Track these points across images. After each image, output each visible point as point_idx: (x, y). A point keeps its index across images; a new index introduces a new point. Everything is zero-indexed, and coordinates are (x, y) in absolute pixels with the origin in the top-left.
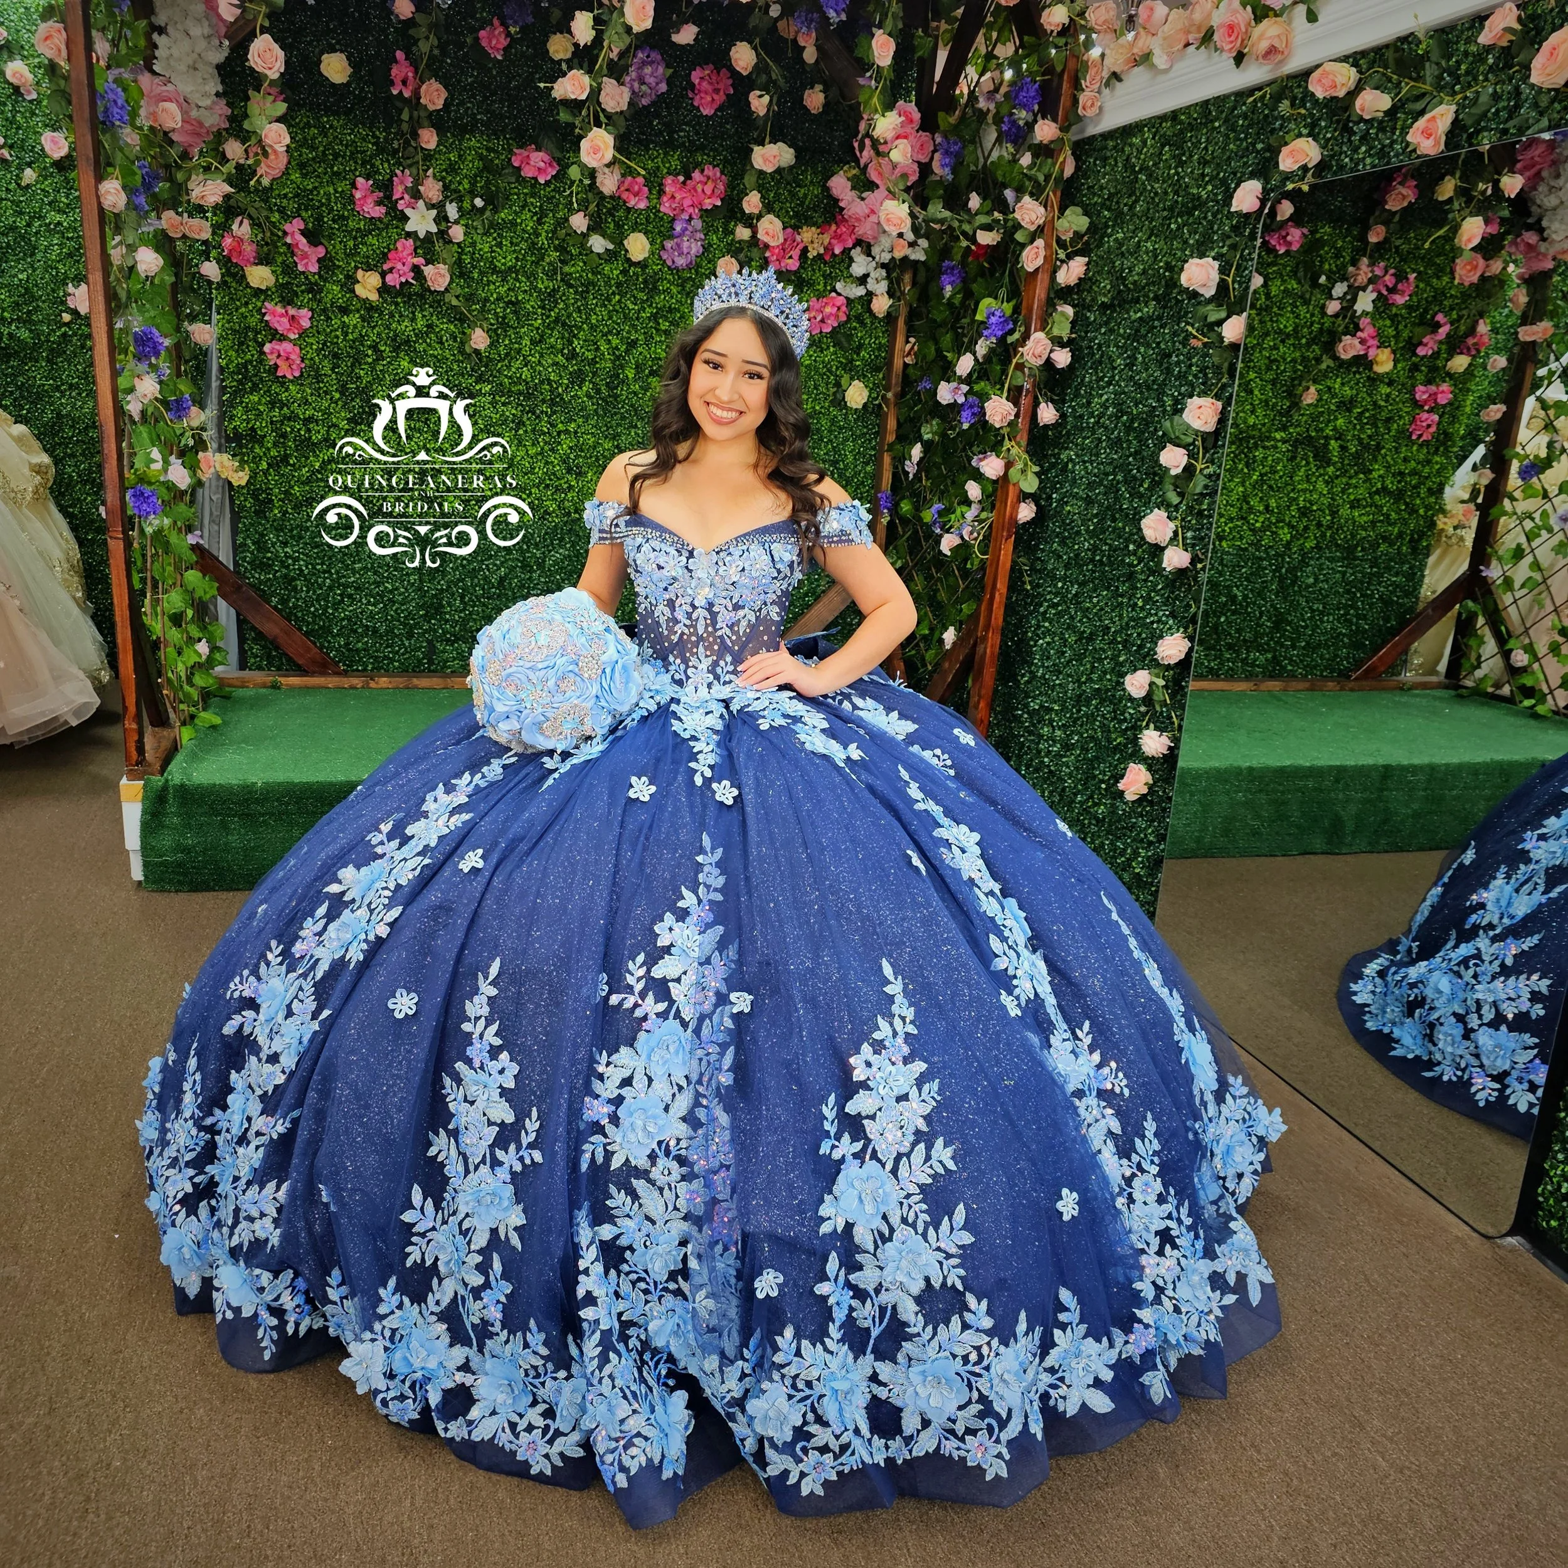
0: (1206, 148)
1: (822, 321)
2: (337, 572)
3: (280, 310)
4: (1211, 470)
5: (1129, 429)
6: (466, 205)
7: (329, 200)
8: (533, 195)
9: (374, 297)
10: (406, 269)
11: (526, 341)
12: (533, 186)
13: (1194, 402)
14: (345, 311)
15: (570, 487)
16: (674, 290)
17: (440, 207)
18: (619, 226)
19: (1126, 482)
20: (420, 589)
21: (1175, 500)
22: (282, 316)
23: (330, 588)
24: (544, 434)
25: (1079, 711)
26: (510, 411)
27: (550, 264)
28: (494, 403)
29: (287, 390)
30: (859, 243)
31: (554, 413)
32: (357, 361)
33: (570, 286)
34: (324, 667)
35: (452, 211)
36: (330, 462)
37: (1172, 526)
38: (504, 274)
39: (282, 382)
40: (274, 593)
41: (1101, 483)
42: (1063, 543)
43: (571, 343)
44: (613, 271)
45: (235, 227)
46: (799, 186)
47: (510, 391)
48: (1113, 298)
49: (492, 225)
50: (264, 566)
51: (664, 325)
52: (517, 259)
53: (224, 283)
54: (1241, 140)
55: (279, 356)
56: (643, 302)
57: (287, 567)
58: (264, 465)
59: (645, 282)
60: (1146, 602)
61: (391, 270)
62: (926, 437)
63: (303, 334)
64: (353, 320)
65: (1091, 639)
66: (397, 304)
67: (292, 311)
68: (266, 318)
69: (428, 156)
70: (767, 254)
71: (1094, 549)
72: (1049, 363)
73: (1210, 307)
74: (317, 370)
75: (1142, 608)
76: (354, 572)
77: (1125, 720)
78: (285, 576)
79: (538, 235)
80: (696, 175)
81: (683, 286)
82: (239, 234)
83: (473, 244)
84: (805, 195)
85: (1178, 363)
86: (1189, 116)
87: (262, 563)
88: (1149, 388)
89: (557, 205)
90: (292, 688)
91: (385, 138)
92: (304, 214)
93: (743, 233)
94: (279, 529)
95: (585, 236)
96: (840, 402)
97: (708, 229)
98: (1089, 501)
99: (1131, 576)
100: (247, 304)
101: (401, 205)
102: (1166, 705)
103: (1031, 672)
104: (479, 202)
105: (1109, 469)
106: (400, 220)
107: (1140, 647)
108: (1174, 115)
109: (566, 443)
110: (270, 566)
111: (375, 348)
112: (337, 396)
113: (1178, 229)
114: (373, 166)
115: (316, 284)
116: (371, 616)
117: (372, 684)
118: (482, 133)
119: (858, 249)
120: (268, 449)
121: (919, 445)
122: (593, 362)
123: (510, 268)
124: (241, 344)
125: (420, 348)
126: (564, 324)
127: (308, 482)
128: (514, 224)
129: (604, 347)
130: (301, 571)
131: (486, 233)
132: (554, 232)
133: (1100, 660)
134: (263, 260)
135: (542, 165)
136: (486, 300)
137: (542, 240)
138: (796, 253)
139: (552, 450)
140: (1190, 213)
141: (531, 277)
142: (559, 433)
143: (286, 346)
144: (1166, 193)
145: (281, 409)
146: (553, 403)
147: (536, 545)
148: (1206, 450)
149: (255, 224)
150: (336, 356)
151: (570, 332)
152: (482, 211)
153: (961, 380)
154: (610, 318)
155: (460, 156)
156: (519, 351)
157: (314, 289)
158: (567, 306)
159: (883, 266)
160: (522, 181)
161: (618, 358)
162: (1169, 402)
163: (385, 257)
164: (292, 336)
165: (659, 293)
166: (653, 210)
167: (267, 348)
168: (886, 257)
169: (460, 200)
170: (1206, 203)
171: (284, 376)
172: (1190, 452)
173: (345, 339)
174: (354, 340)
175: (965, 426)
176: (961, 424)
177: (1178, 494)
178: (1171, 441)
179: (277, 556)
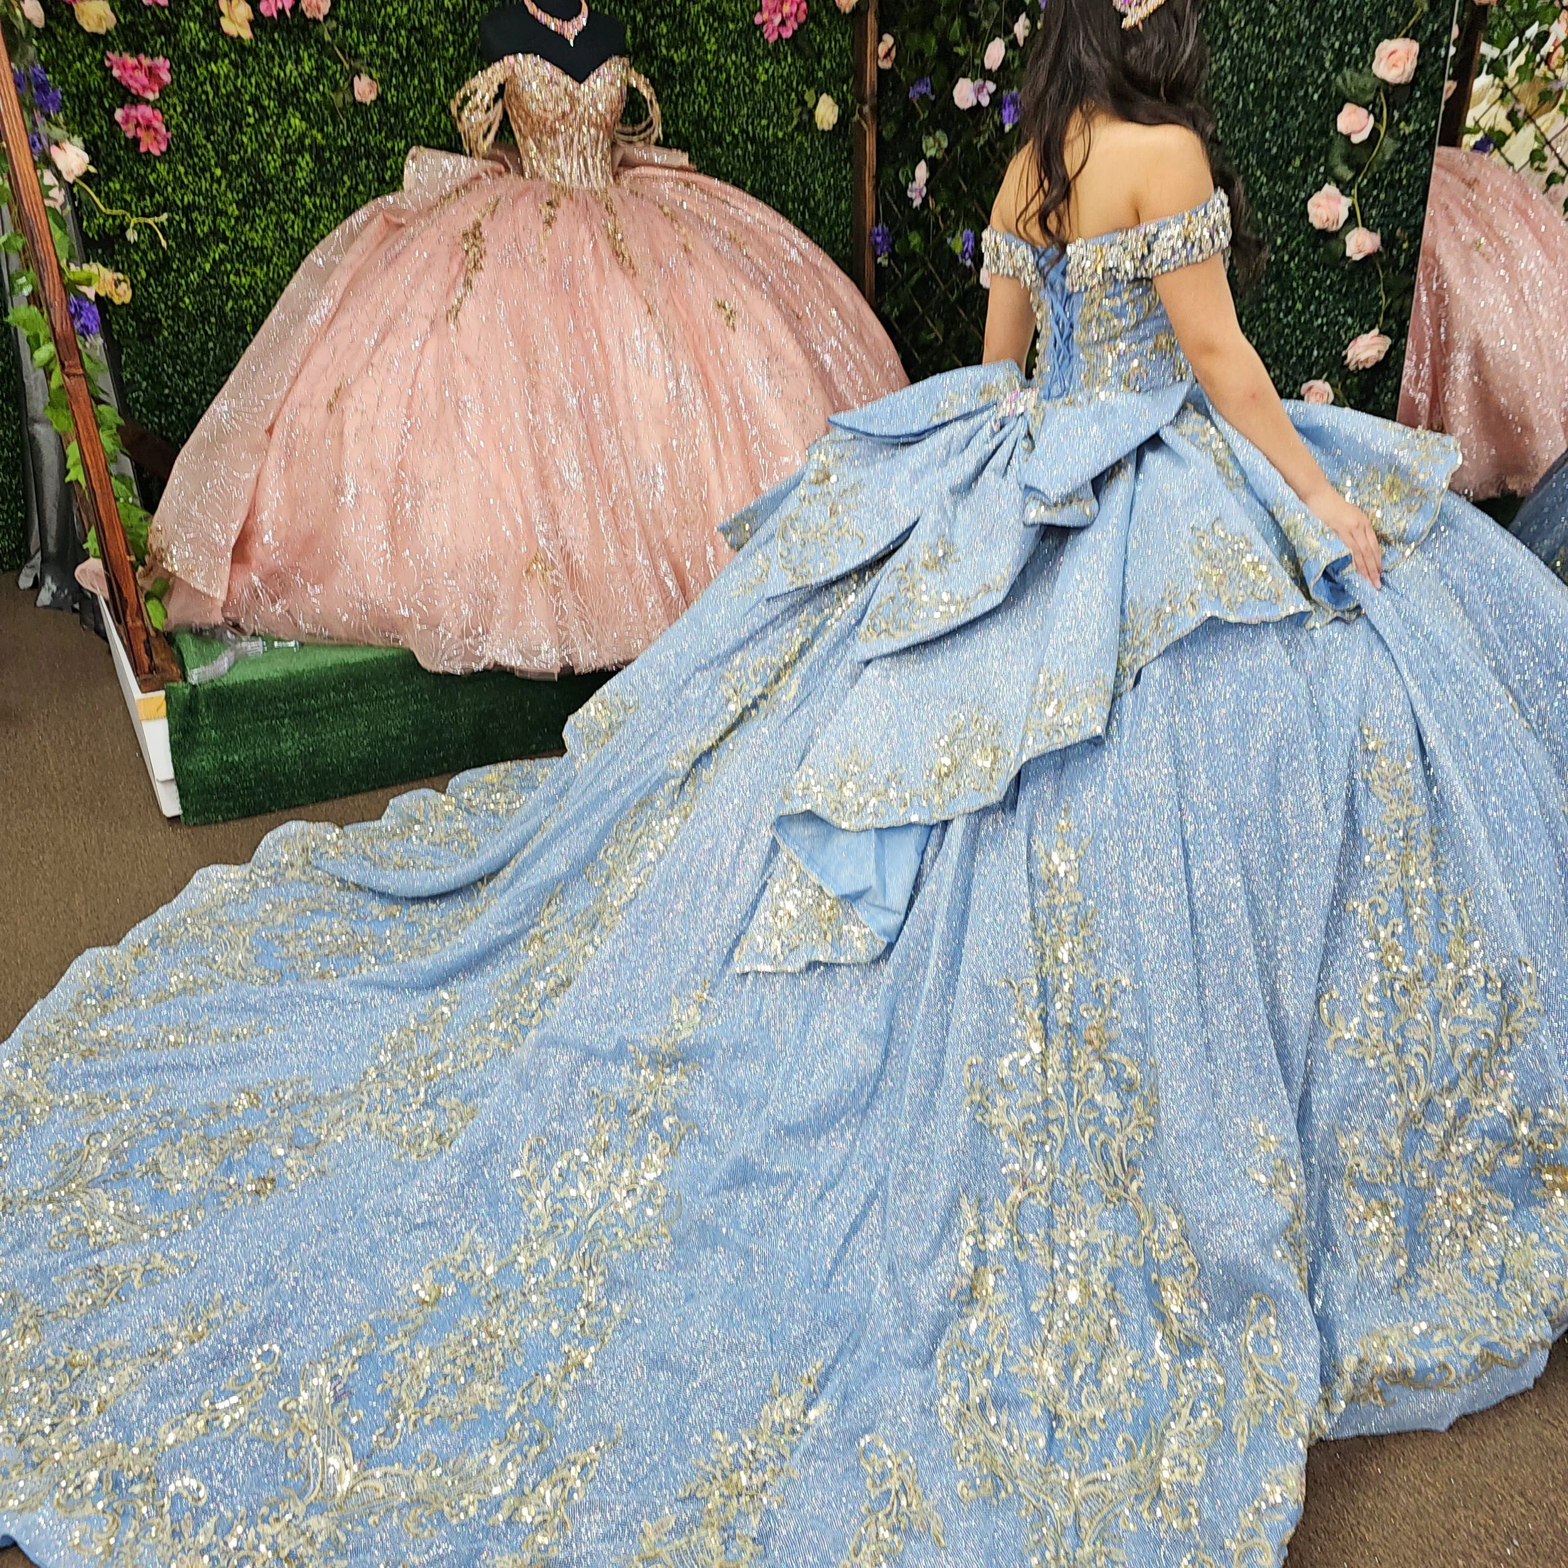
1: (783, 23)
3: (131, 61)
4: (1406, 129)
5: (1260, 102)
9: (247, 34)
13: (1386, 46)
14: (211, 56)
19: (1260, 164)
21: (1349, 175)
22: (134, 68)
29: (154, 170)
32: (237, 125)
36: (221, 261)
37: (1347, 204)
39: (147, 159)
53: (48, 28)
55: (138, 125)
57: (192, 404)
60: (1307, 304)
62: (931, 153)
63: (164, 91)
64: (222, 68)
66: (274, 43)
67: (146, 62)
68: (116, 73)
74: (187, 141)
75: (1303, 312)
87: (159, 403)
88: (1290, 44)
94: (174, 357)
96: (808, 123)
99: (1279, 275)
100: (81, 58)
105: (1232, 152)
107: (1301, 358)
110: (167, 405)
111: (255, 102)
112: (218, 172)
115: (167, 22)
120: (145, 253)
121: (923, 164)
124: (83, 113)
125: (314, 98)
127: (199, 290)
136: (385, 26)
143: (145, 111)
145: (152, 196)
148: (1391, 107)
153: (987, 75)
156: (433, 92)
162: (1329, 56)
164: (151, 96)
167: (119, 115)
171: (148, 152)
172: (1371, 112)
173: (216, 94)
174: (228, 96)
175: (1007, 128)
176: (1002, 126)
177: (1351, 168)
178: (1346, 101)
179: (176, 391)
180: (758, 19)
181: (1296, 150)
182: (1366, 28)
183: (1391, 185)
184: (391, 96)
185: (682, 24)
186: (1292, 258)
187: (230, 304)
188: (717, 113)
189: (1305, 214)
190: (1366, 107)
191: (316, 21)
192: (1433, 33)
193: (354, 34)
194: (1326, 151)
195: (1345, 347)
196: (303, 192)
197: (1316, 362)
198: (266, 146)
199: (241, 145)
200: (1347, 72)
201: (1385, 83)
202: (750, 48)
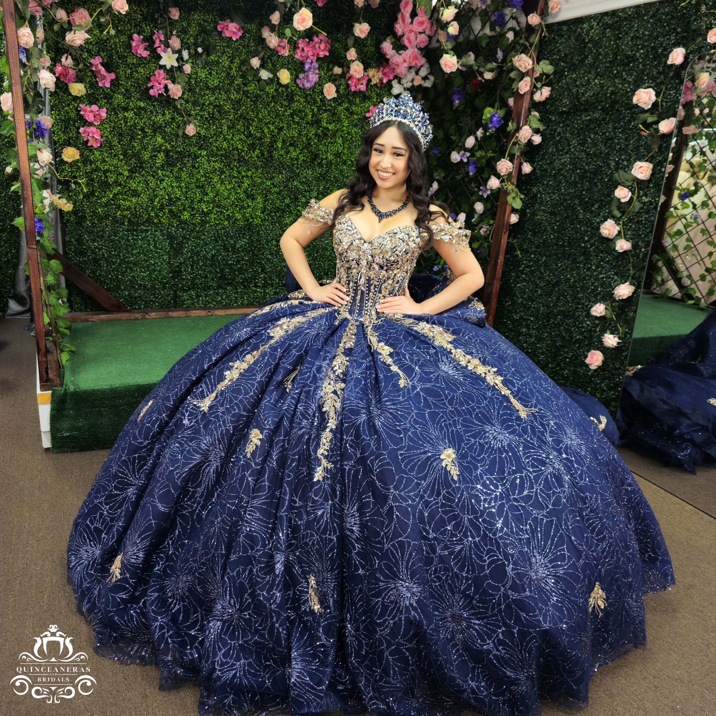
0: (637, 31)
2: (123, 255)
3: (89, 109)
4: (645, 199)
5: (582, 177)
6: (192, 51)
7: (116, 46)
8: (228, 47)
10: (162, 86)
11: (225, 128)
12: (228, 42)
13: (638, 164)
14: (126, 109)
15: (249, 206)
16: (302, 100)
17: (179, 52)
18: (274, 65)
19: (580, 204)
20: (169, 263)
21: (619, 215)
22: (90, 112)
23: (120, 264)
24: (234, 177)
25: (549, 321)
26: (217, 165)
27: (238, 85)
28: (209, 161)
29: (93, 154)
30: (396, 77)
31: (240, 166)
32: (133, 138)
33: (248, 97)
34: (119, 308)
35: (185, 54)
36: (118, 194)
37: (618, 228)
38: (213, 90)
39: (91, 149)
40: (88, 268)
41: (562, 204)
42: (534, 234)
43: (248, 128)
44: (271, 90)
45: (63, 60)
46: (364, 46)
47: (216, 154)
48: (570, 109)
49: (207, 63)
50: (82, 253)
51: (297, 119)
52: (220, 82)
53: (56, 92)
54: (665, 27)
55: (89, 135)
56: (286, 106)
57: (95, 254)
58: (81, 197)
59: (287, 96)
60: (597, 267)
61: (152, 87)
62: (438, 178)
63: (102, 122)
64: (130, 115)
65: (557, 284)
66: (154, 106)
68: (82, 113)
69: (172, 23)
70: (350, 82)
71: (558, 239)
72: (530, 142)
73: (648, 114)
74: (110, 143)
75: (595, 271)
76: (133, 255)
77: (583, 327)
78: (94, 259)
79: (231, 69)
80: (316, 39)
81: (306, 98)
82: (66, 64)
83: (196, 73)
84: (367, 51)
85: (619, 144)
86: (626, 13)
87: (81, 252)
88: (596, 156)
89: (241, 53)
90: (102, 321)
91: (147, 12)
92: (101, 54)
93: (338, 70)
94: (90, 232)
95: (258, 70)
97: (320, 68)
98: (553, 213)
99: (585, 253)
100: (69, 105)
101: (159, 50)
102: (613, 320)
103: (513, 300)
104: (200, 50)
105: (568, 197)
106: (156, 59)
107: (593, 290)
108: (614, 13)
109: (247, 182)
110: (85, 253)
111: (142, 130)
112: (122, 157)
113: (618, 72)
114: (141, 27)
115: (109, 94)
116: (143, 278)
117: (147, 316)
118: (200, 11)
119: (396, 81)
121: (436, 182)
122: (260, 139)
123: (216, 87)
124: (66, 128)
125: (168, 130)
126: (245, 118)
127: (106, 205)
128: (218, 62)
129: (266, 131)
130: (103, 255)
131: (204, 68)
132: (240, 67)
133: (564, 296)
134: (79, 80)
135: (235, 30)
136: (204, 104)
137: (233, 72)
138: (365, 82)
139: (239, 186)
140: (628, 64)
141: (227, 92)
142: (243, 177)
143: (93, 129)
144: (607, 54)
145: (91, 165)
146: (239, 161)
147: (231, 237)
148: (640, 189)
149: (74, 59)
150: (121, 135)
151: (248, 122)
152: (201, 55)
153: (466, 150)
154: (269, 115)
155: (189, 24)
156: (221, 133)
157: (108, 97)
158: (247, 108)
159: (408, 89)
160: (222, 39)
161: (273, 136)
162: (613, 164)
163: (149, 79)
164: (96, 124)
165: (294, 102)
166: (291, 56)
167: (81, 130)
168: (409, 85)
169: (189, 48)
170: (638, 59)
171: (92, 146)
172: (630, 190)
173: (126, 125)
174: (131, 126)
175: (471, 174)
176: (468, 172)
177: (620, 212)
178: (619, 184)
179: (89, 247)
180: (367, 115)
181: (597, 201)
182: (630, 155)
183: (638, 222)
184: (203, 132)
185: (334, 114)
186: (591, 246)
187: (119, 213)
188: (345, 151)
189: (598, 229)
190: (627, 187)
191: (174, 100)
192: (660, 161)
193: (190, 106)
194: (609, 203)
195: (613, 289)
196: (158, 168)
197: (599, 294)
198: (145, 149)
199: (134, 147)
200: (621, 172)
201: (638, 179)
202: (362, 127)
